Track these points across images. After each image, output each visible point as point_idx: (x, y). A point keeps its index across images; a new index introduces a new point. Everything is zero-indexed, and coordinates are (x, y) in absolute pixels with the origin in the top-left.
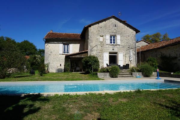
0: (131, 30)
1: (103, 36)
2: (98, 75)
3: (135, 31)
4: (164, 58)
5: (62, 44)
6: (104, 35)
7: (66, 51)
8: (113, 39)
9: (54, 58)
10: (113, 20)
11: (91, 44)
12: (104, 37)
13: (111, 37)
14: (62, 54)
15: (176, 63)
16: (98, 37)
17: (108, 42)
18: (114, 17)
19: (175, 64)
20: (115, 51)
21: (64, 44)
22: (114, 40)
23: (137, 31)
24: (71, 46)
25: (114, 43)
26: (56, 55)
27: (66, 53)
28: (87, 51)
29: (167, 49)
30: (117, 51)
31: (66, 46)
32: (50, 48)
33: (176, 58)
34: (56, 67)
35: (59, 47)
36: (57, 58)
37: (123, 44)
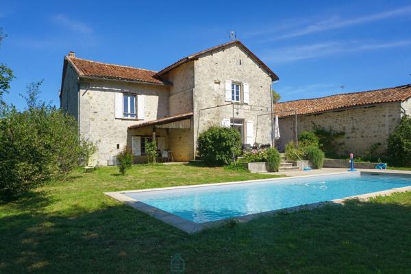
0: (265, 75)
1: (219, 83)
2: (249, 168)
3: (271, 76)
4: (320, 133)
5: (122, 94)
6: (221, 79)
7: (129, 112)
8: (235, 90)
9: (102, 129)
10: (236, 50)
11: (199, 99)
12: (221, 83)
13: (233, 86)
14: (121, 117)
15: (343, 144)
16: (211, 85)
17: (229, 96)
18: (238, 44)
19: (341, 144)
20: (241, 116)
21: (126, 94)
22: (237, 93)
23: (274, 77)
24: (142, 99)
25: (237, 99)
26: (106, 120)
27: (129, 116)
28: (192, 115)
29: (326, 118)
30: (243, 117)
31: (129, 98)
32: (91, 102)
33: (343, 134)
34: (108, 151)
35: (114, 101)
36: (110, 127)
37: (252, 103)
